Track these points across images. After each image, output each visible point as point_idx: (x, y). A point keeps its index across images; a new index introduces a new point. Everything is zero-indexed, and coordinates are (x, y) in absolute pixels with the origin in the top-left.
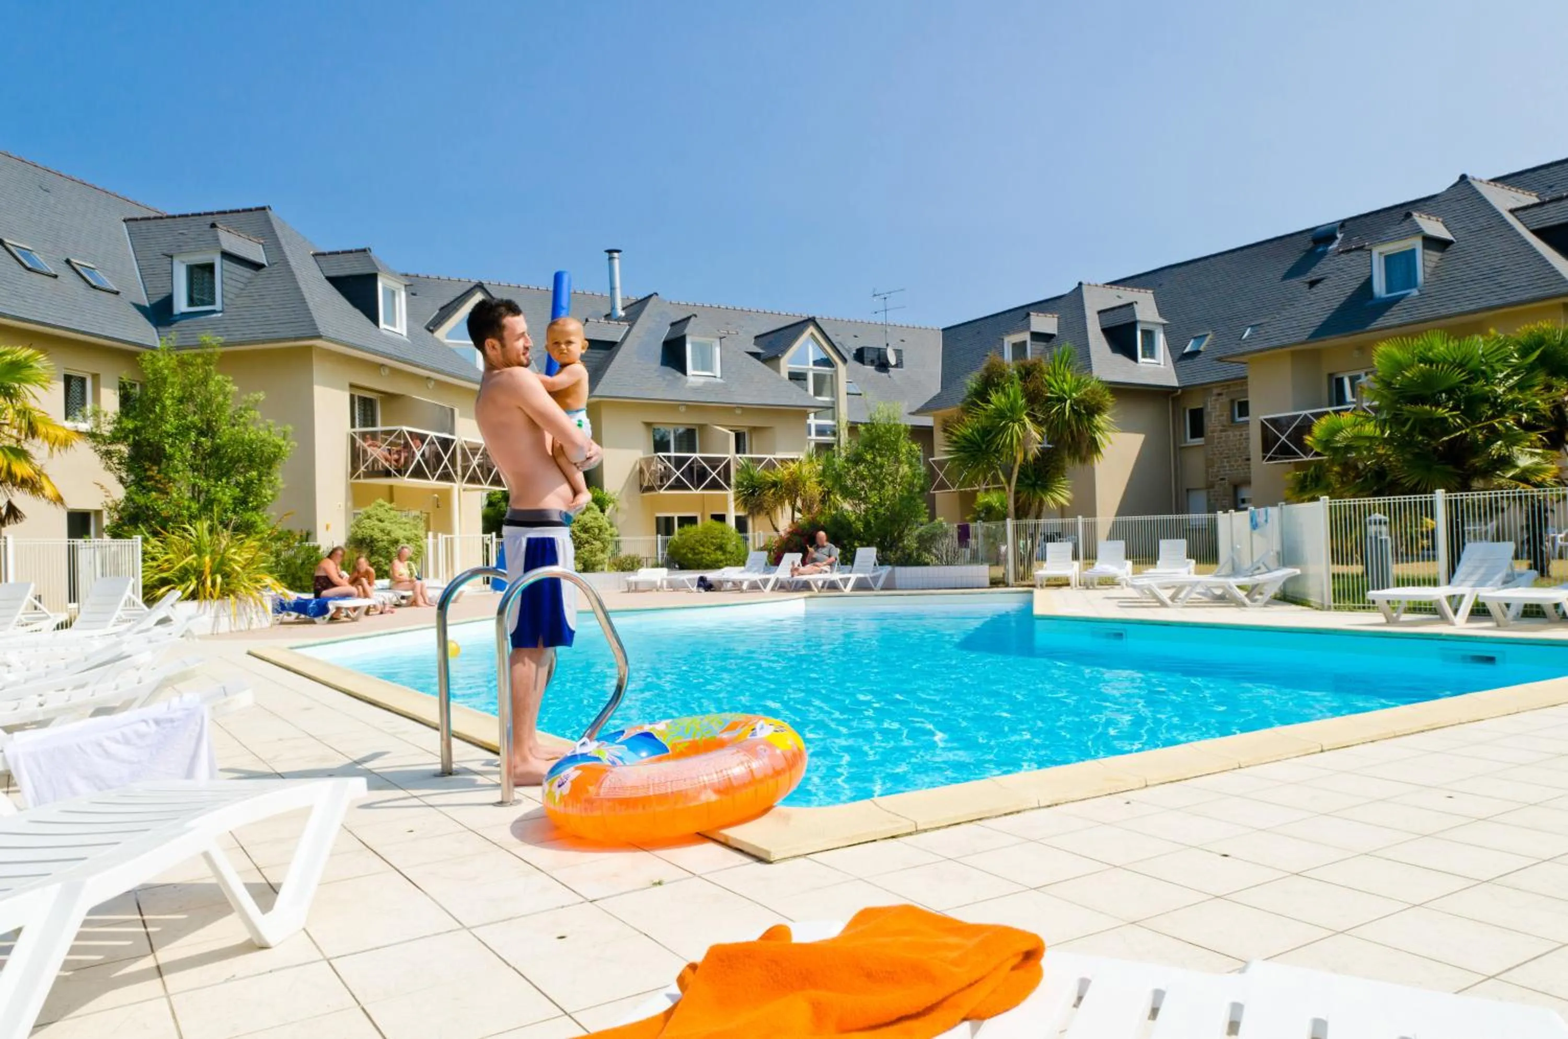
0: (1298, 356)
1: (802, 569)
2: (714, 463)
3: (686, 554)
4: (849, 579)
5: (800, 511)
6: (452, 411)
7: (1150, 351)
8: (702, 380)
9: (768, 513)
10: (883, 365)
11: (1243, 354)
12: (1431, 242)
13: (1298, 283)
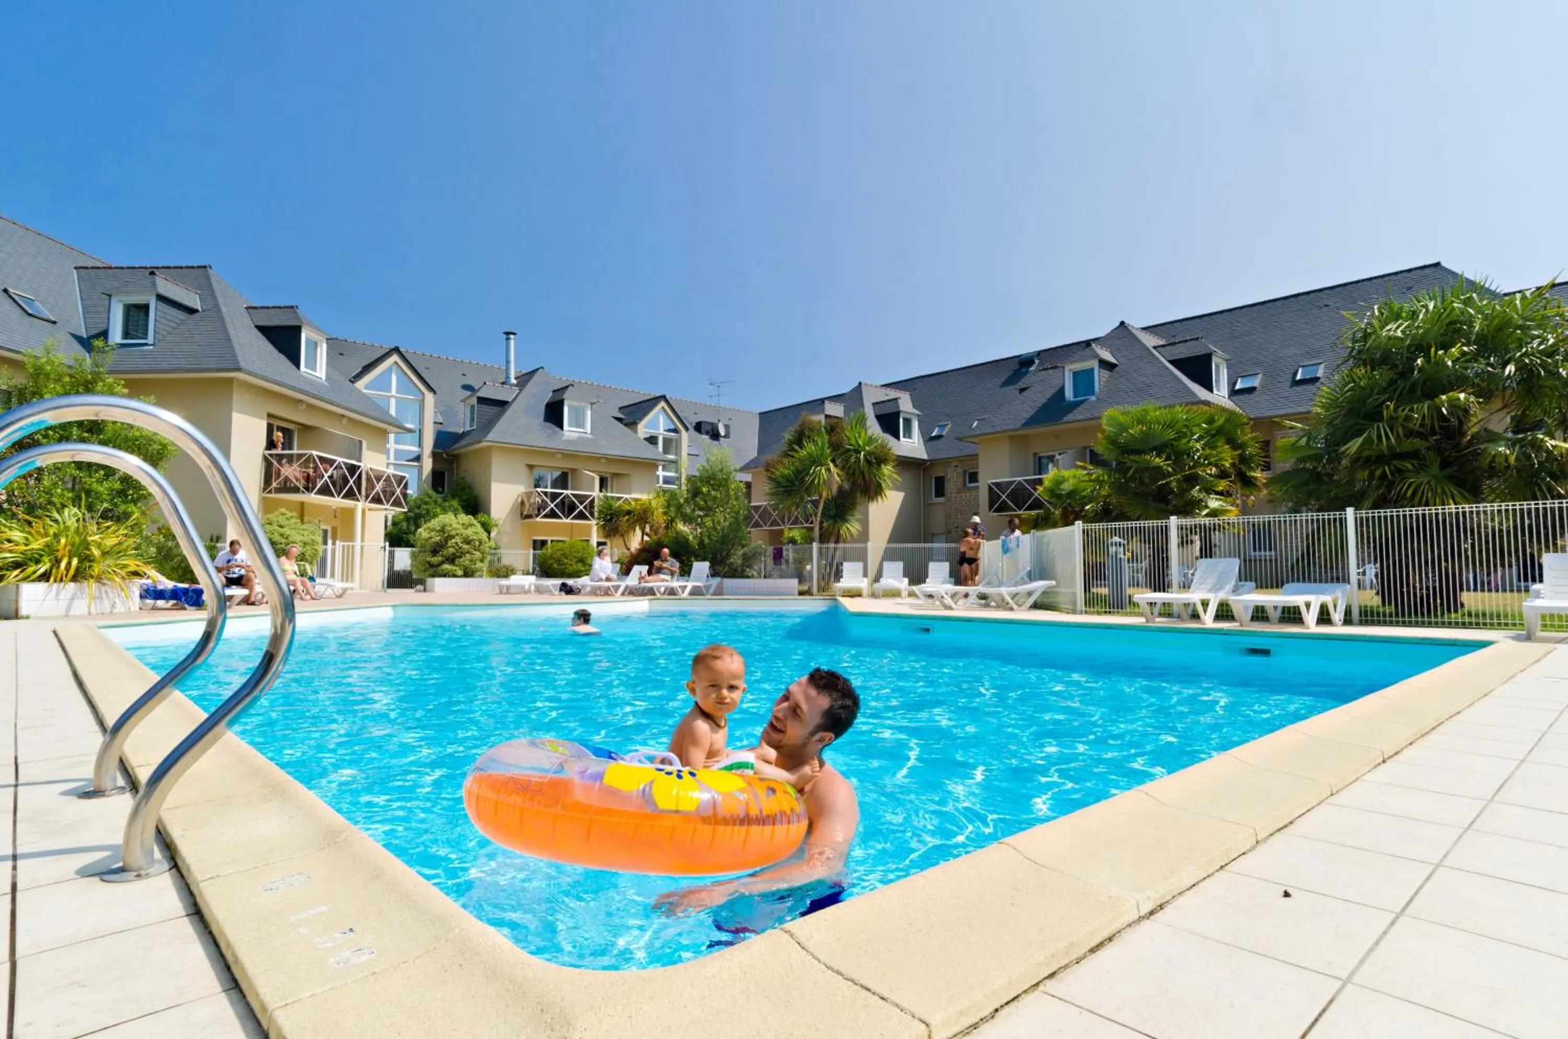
0: (1011, 438)
1: (648, 578)
2: (581, 499)
3: (552, 564)
4: (686, 587)
5: (647, 535)
6: (360, 442)
7: (908, 433)
8: (577, 435)
9: (622, 536)
10: (715, 436)
11: (976, 436)
12: (1104, 364)
13: (1012, 390)
